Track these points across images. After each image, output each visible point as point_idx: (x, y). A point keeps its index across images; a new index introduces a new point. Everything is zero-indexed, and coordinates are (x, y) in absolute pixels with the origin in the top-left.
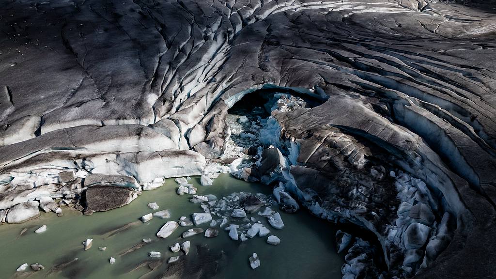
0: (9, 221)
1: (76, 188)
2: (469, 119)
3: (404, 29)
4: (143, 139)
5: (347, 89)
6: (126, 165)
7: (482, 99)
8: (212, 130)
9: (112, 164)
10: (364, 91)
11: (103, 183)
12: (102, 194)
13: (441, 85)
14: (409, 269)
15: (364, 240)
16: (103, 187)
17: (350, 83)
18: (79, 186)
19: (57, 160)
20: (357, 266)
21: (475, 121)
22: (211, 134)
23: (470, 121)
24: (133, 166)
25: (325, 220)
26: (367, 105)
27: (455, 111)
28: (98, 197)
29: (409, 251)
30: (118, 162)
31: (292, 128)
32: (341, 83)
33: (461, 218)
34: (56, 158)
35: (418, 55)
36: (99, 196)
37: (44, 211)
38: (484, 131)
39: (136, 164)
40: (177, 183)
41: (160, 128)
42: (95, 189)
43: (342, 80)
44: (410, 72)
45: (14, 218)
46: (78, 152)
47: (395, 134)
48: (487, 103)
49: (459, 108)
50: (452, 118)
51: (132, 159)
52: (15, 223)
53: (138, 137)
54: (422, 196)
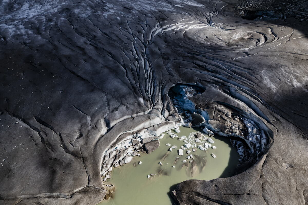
0: (126, 163)
1: (140, 145)
2: (257, 94)
3: (209, 39)
4: (151, 120)
5: (209, 82)
6: (152, 132)
7: (258, 86)
8: (171, 110)
9: (146, 133)
10: (216, 83)
12: (150, 145)
13: (243, 80)
14: (259, 148)
15: (240, 141)
16: (149, 142)
17: (210, 80)
18: (141, 144)
20: (242, 150)
21: (259, 96)
22: (171, 112)
23: (257, 95)
24: (154, 132)
25: (224, 137)
26: (221, 90)
27: (251, 91)
28: (150, 147)
29: (257, 143)
30: (148, 131)
31: (199, 104)
32: (206, 80)
33: (268, 132)
34: (127, 136)
35: (227, 62)
37: (134, 156)
38: (263, 100)
39: (156, 131)
40: (168, 134)
41: (154, 114)
43: (206, 78)
44: (229, 72)
45: (127, 161)
46: (133, 131)
47: (238, 104)
48: (260, 87)
49: (253, 91)
50: (252, 95)
51: (153, 129)
52: (128, 163)
54: (254, 125)
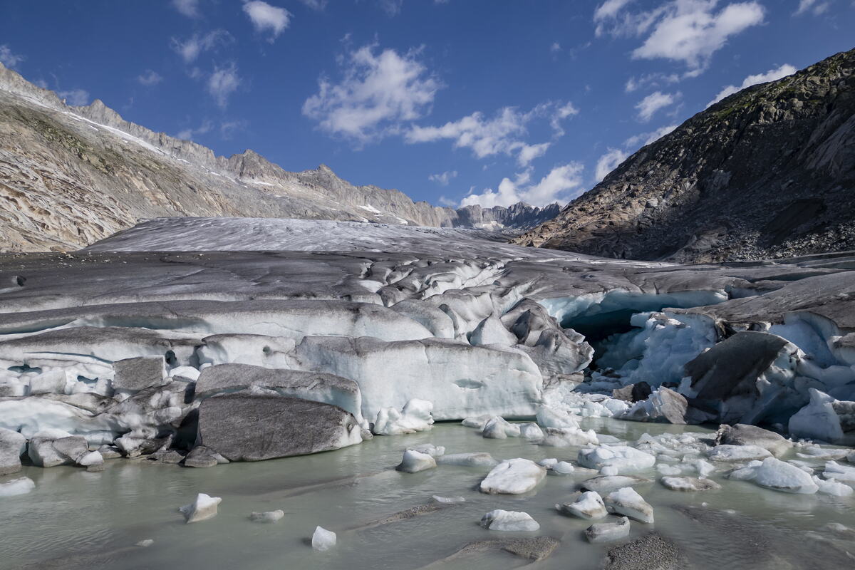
1: (167, 404)
4: (366, 319)
11: (256, 389)
12: (250, 413)
16: (257, 397)
18: (174, 400)
19: (116, 342)
34: (113, 338)
36: (243, 417)
39: (355, 357)
42: (231, 402)
53: (352, 315)
